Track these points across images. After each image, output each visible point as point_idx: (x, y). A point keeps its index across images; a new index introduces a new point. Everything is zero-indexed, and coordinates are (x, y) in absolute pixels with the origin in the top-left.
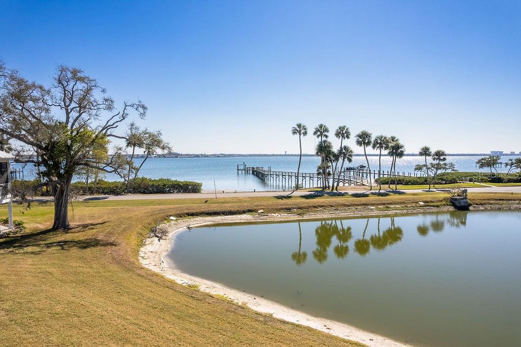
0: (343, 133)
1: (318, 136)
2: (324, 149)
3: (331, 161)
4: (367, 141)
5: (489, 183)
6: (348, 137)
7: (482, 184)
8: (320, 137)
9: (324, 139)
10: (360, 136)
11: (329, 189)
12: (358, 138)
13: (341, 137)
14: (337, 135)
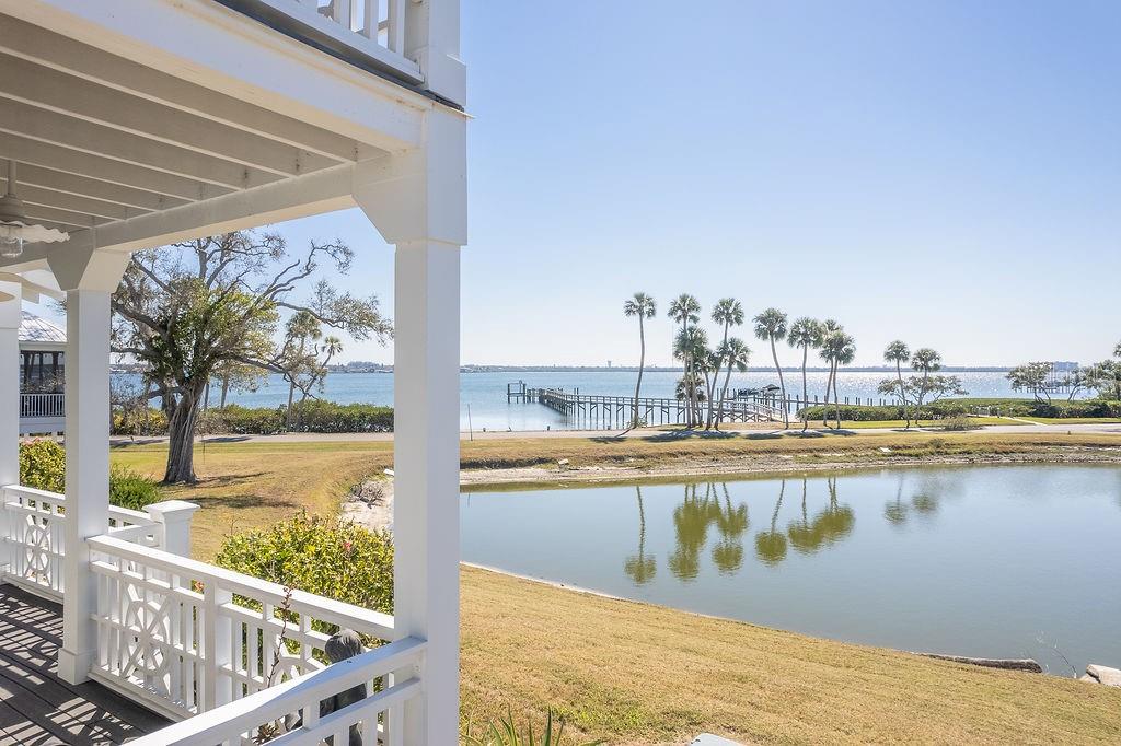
0: (728, 313)
1: (678, 319)
2: (690, 345)
3: (704, 369)
4: (776, 330)
5: (1031, 418)
6: (738, 321)
7: (1016, 419)
8: (682, 321)
9: (690, 323)
10: (763, 320)
11: (701, 426)
12: (759, 323)
13: (724, 322)
14: (717, 316)
